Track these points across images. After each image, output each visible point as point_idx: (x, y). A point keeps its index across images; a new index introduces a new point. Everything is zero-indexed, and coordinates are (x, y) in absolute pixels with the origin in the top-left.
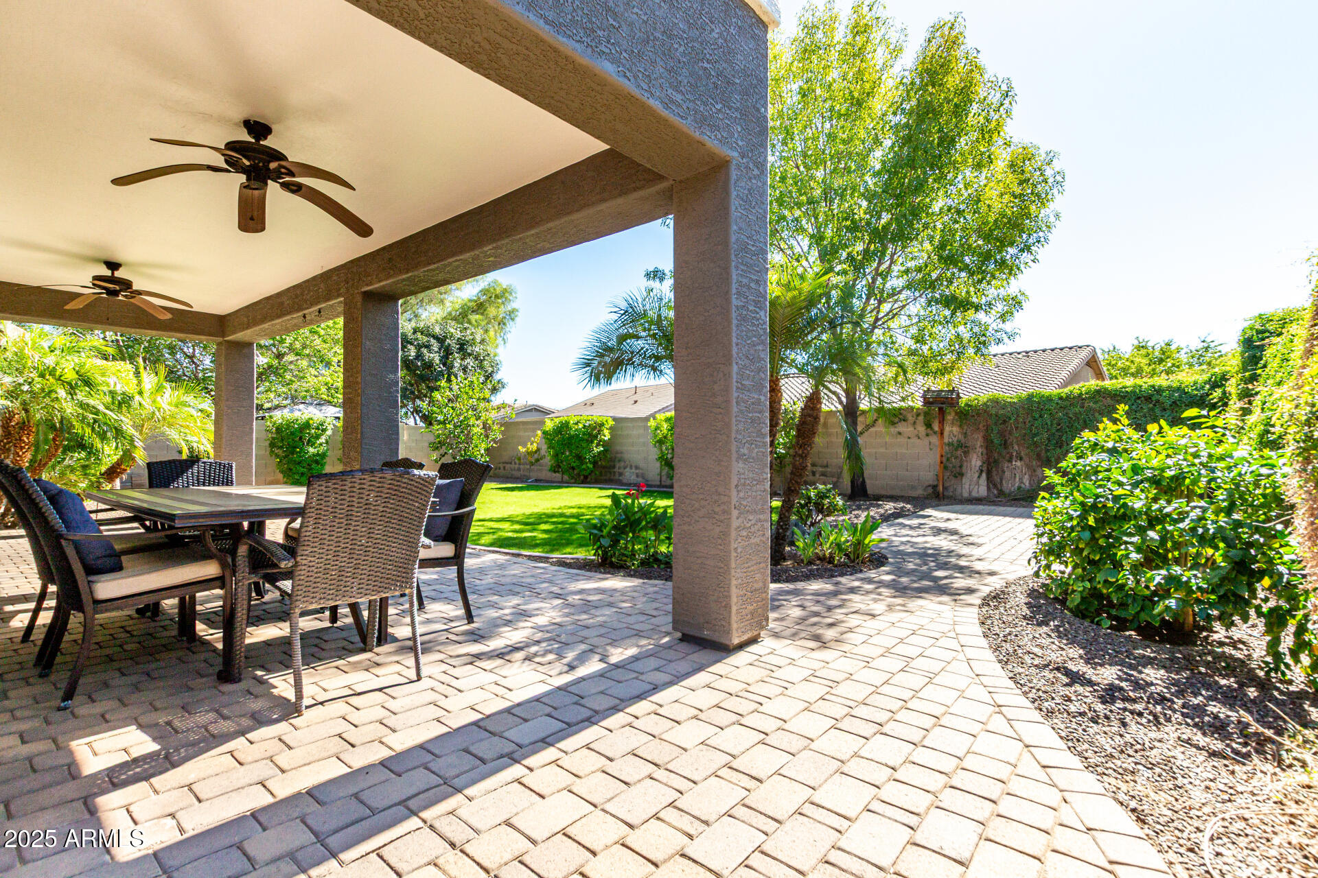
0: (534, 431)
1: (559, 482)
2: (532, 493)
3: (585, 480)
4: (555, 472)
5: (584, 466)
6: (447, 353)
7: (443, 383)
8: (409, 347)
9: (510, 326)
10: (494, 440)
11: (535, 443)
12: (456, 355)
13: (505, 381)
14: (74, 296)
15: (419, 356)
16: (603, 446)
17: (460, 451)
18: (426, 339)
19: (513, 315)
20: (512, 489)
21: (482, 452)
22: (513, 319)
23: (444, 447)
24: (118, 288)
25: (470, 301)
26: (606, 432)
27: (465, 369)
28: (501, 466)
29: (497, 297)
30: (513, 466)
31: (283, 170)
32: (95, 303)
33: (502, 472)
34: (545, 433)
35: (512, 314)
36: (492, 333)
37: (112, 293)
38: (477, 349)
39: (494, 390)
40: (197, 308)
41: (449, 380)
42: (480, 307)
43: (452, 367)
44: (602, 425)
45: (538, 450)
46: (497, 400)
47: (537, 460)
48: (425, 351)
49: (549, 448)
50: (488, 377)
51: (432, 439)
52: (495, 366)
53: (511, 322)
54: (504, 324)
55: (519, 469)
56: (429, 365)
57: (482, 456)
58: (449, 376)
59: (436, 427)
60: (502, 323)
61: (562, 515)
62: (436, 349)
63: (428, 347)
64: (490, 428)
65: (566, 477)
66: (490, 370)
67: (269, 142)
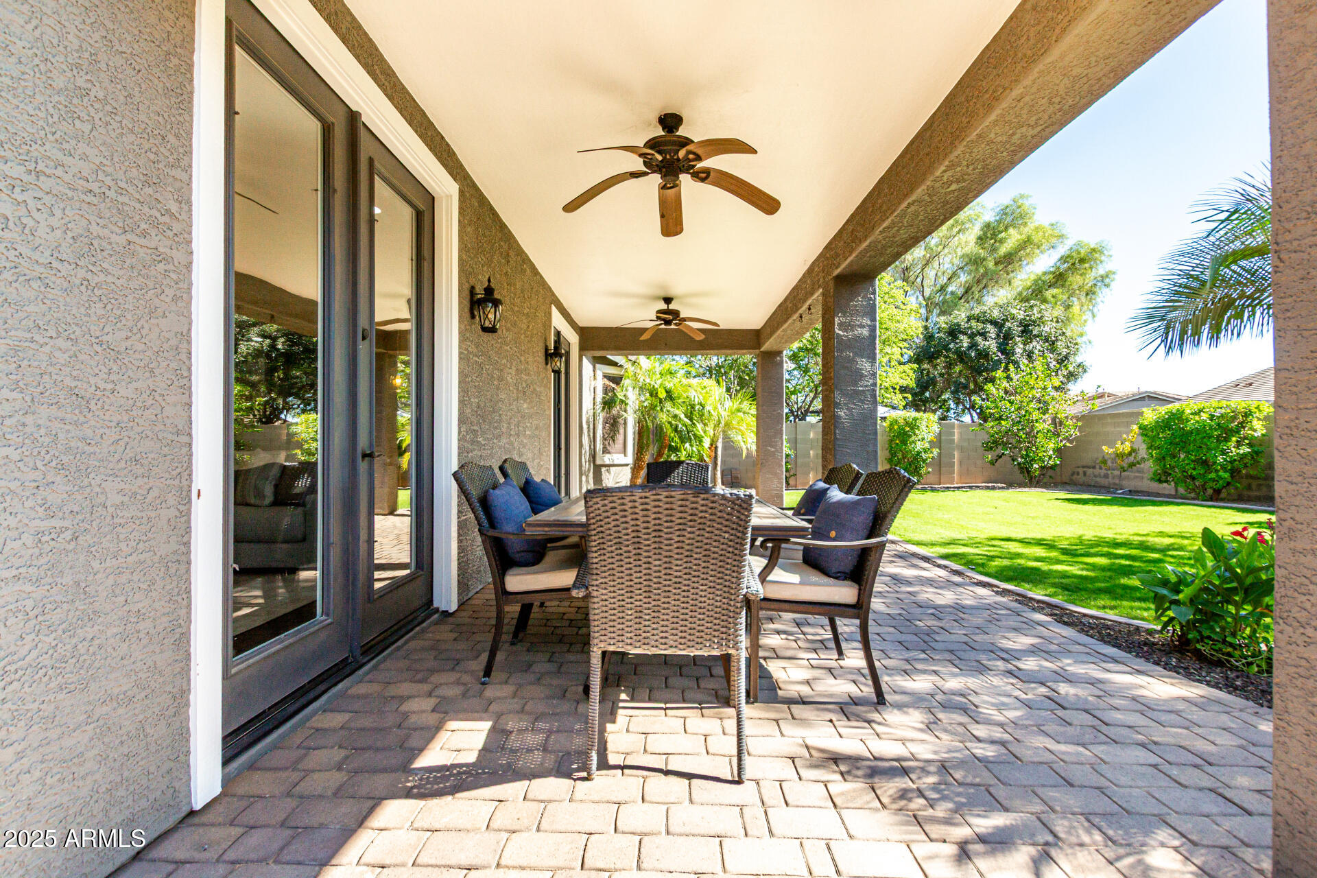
0: (1128, 424)
1: (1168, 496)
2: (1115, 509)
3: (1215, 496)
4: (1160, 481)
5: (1213, 475)
6: (1006, 339)
7: (999, 374)
8: (962, 337)
9: (1103, 295)
10: (1067, 439)
11: (1128, 441)
12: (1018, 339)
13: (1087, 364)
14: (644, 330)
15: (973, 346)
16: (1250, 445)
17: (1020, 451)
18: (980, 326)
19: (1107, 281)
20: (1085, 502)
21: (1051, 453)
22: (1107, 286)
23: (1000, 447)
24: (671, 317)
25: (1045, 273)
26: (1257, 425)
27: (1030, 356)
28: (1081, 470)
29: (1082, 261)
30: (1097, 471)
31: (691, 156)
32: (658, 333)
33: (1081, 478)
34: (1143, 428)
35: (1104, 280)
36: (1076, 309)
37: (668, 322)
38: (1047, 329)
39: (1071, 376)
40: (723, 326)
41: (1006, 369)
42: (1059, 278)
43: (1013, 353)
44: (1248, 414)
45: (1133, 451)
46: (1074, 389)
47: (1132, 465)
48: (979, 339)
49: (1150, 448)
50: (1063, 360)
51: (986, 438)
52: (1074, 346)
53: (1105, 290)
54: (1094, 293)
55: (1106, 476)
56: (984, 355)
57: (1050, 457)
58: (1007, 364)
59: (990, 424)
60: (1090, 293)
61: (1143, 546)
62: (993, 336)
63: (984, 335)
64: (1061, 423)
65: (1181, 490)
66: (1064, 352)
67: (682, 132)
